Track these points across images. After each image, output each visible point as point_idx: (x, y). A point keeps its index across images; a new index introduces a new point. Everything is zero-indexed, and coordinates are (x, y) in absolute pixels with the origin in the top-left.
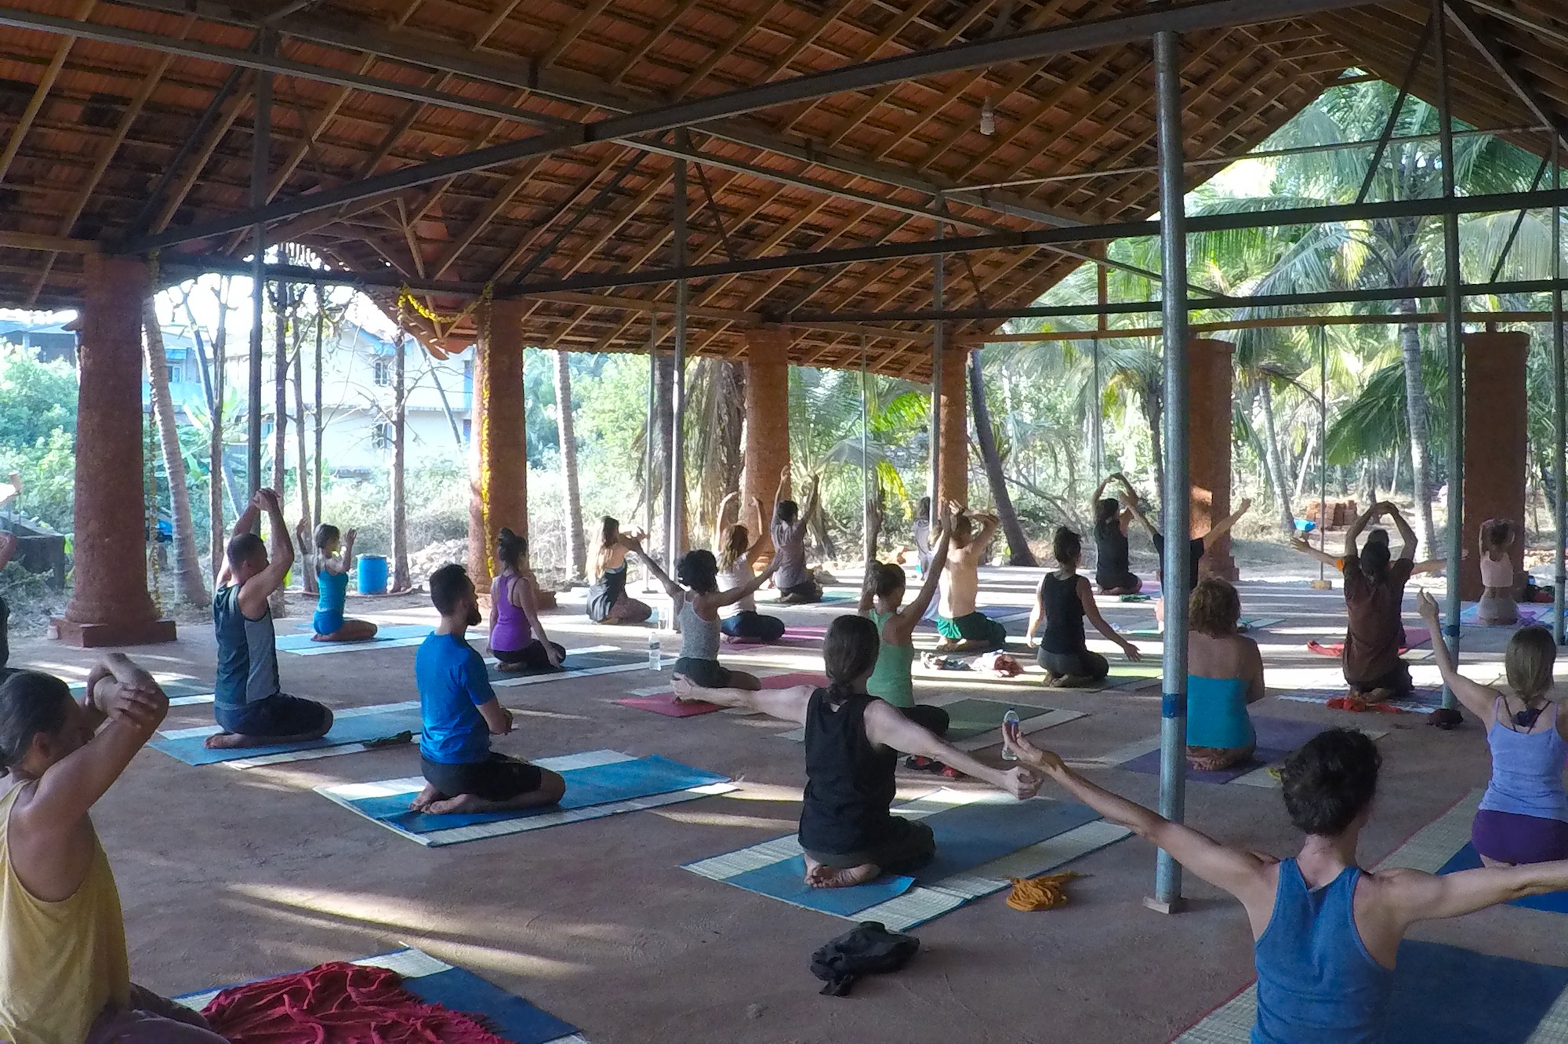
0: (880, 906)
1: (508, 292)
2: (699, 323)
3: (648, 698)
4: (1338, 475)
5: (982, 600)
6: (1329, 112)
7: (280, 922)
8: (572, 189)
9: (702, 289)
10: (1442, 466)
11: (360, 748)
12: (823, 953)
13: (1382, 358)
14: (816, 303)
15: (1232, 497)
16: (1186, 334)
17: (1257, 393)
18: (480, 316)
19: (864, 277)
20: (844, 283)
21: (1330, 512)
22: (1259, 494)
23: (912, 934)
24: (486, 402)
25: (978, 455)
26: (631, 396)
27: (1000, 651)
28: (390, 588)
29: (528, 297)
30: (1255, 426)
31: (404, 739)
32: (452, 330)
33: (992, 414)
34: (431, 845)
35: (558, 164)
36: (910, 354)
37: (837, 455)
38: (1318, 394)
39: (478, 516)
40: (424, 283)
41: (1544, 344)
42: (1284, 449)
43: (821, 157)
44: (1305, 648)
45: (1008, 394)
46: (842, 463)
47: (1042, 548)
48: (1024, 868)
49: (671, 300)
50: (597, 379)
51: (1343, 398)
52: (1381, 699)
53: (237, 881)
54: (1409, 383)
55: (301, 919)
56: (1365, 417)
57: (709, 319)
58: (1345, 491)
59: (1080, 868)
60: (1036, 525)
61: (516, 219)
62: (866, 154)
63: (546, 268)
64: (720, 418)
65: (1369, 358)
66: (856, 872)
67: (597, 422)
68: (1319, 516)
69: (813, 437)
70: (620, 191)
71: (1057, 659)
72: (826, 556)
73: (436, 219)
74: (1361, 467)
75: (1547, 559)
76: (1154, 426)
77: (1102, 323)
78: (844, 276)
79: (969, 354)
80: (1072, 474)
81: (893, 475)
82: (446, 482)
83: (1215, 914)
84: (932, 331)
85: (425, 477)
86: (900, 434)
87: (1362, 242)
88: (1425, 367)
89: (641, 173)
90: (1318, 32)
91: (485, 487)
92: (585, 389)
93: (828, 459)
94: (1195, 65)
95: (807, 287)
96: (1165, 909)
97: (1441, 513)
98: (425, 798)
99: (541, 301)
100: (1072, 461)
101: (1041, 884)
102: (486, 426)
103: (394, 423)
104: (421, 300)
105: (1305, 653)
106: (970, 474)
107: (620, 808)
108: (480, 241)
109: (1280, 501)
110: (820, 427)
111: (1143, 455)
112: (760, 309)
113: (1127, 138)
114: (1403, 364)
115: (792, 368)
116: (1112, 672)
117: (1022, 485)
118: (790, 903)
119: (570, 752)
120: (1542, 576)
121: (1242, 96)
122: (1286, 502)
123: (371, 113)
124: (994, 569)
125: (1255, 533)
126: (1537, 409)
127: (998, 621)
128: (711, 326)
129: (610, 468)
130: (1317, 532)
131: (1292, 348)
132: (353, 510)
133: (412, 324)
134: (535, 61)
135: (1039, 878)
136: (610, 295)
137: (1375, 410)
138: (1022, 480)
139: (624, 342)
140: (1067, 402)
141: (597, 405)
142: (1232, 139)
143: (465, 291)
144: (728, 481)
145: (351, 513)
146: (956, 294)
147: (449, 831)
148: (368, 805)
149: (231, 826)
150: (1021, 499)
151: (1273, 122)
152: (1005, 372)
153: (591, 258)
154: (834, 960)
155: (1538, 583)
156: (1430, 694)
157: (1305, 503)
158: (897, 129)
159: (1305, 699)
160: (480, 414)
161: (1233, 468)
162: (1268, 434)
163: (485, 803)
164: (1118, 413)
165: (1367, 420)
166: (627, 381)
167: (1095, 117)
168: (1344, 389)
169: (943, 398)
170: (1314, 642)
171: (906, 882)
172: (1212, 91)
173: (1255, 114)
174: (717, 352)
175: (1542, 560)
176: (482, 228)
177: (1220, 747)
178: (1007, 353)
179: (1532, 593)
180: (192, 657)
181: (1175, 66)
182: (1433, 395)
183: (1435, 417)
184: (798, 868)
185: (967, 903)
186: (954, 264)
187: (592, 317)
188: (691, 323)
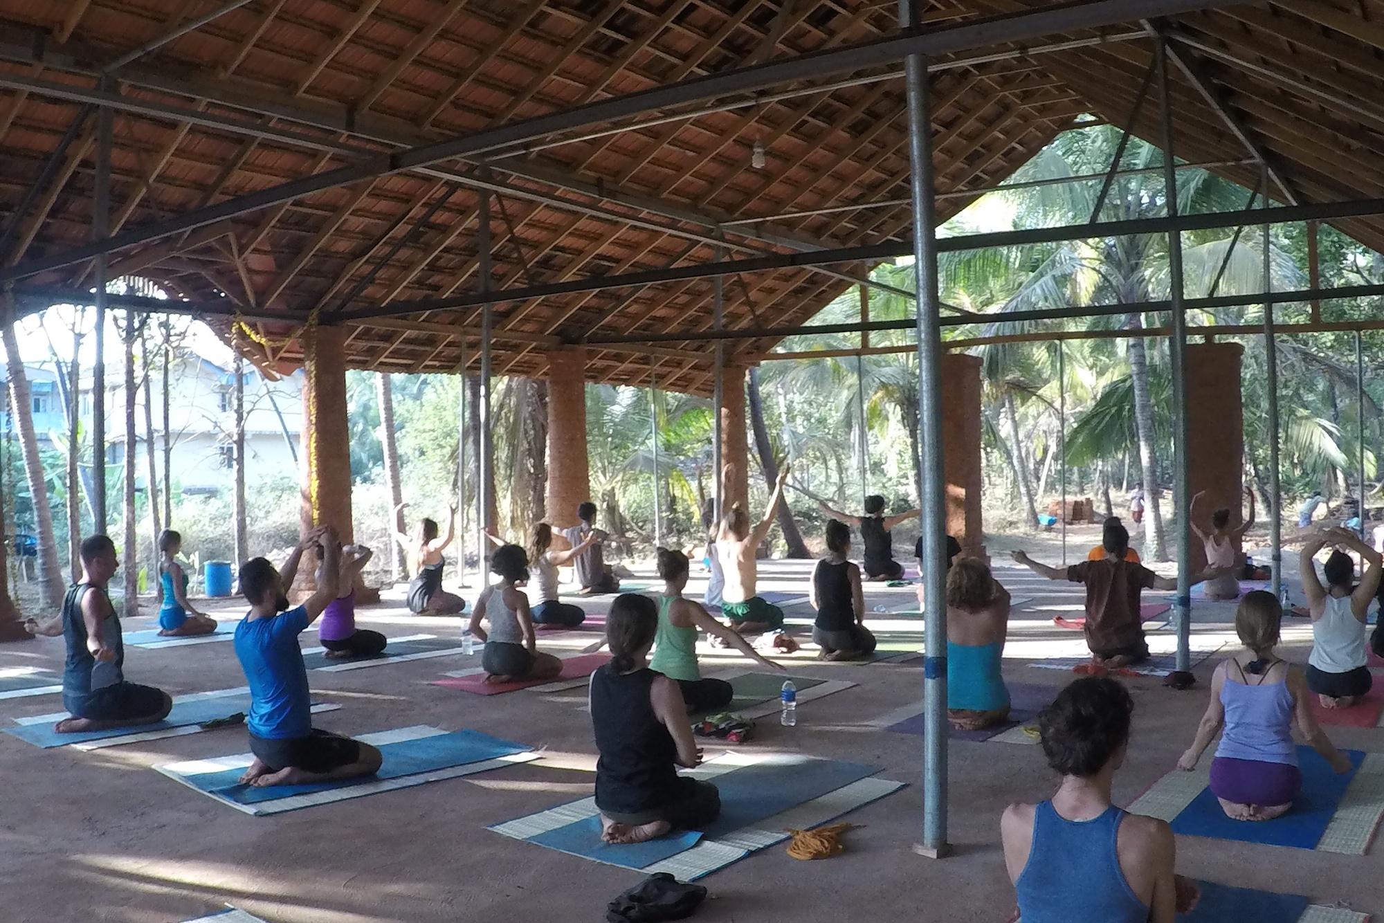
0: (671, 859)
1: (331, 319)
2: (505, 346)
3: (462, 678)
4: (1076, 477)
5: (761, 587)
6: (1064, 154)
7: (115, 889)
8: (387, 224)
9: (507, 315)
10: (1167, 468)
11: (197, 729)
12: (618, 904)
13: (1113, 373)
14: (609, 327)
15: (983, 498)
16: (939, 351)
17: (1004, 406)
18: (307, 339)
19: (652, 303)
20: (633, 309)
21: (1070, 509)
22: (1006, 495)
23: (700, 884)
24: (313, 418)
25: (757, 463)
26: (450, 418)
27: (779, 630)
28: (234, 591)
29: (350, 323)
30: (1003, 434)
31: (237, 720)
32: (282, 354)
33: (770, 427)
34: (259, 815)
35: (374, 201)
36: (696, 372)
37: (632, 465)
38: (1057, 404)
39: (309, 521)
40: (254, 311)
41: (1256, 357)
42: (1028, 453)
43: (612, 194)
44: (1051, 623)
45: (783, 410)
46: (637, 472)
47: (817, 544)
48: (802, 822)
49: (477, 325)
50: (418, 402)
51: (1079, 409)
52: (1121, 664)
53: (77, 852)
54: (1137, 392)
55: (135, 885)
56: (1099, 423)
57: (514, 341)
58: (1082, 491)
59: (853, 820)
60: (810, 524)
61: (337, 253)
62: (652, 191)
63: (366, 297)
64: (526, 432)
65: (1101, 373)
66: (648, 829)
67: (419, 440)
68: (1060, 512)
69: (612, 449)
70: (432, 226)
71: (830, 636)
72: (625, 555)
73: (265, 252)
74: (1095, 470)
75: (1262, 544)
76: (913, 434)
77: (865, 340)
78: (635, 301)
79: (747, 372)
80: (841, 479)
81: (683, 482)
82: (285, 497)
83: (978, 857)
84: (713, 352)
85: (266, 492)
86: (689, 446)
87: (1094, 269)
88: (1151, 379)
89: (450, 210)
90: (1053, 82)
91: (314, 495)
92: (408, 411)
93: (625, 469)
94: (945, 111)
95: (602, 313)
96: (933, 854)
97: (1167, 509)
98: (254, 772)
99: (362, 327)
100: (841, 469)
101: (818, 835)
102: (313, 439)
103: (235, 442)
104: (253, 326)
105: (1051, 627)
106: (751, 481)
107: (432, 777)
108: (305, 272)
109: (1025, 499)
110: (617, 440)
111: (903, 462)
112: (559, 332)
113: (884, 176)
114: (1131, 376)
115: (589, 386)
116: (879, 647)
117: (798, 489)
118: (588, 858)
119: (390, 728)
120: (1258, 557)
121: (986, 139)
122: (1031, 501)
123: (203, 155)
124: (774, 563)
125: (1004, 528)
126: (1250, 414)
127: (778, 605)
128: (516, 348)
129: (431, 480)
130: (1058, 526)
131: (1034, 365)
132: (202, 523)
133: (245, 349)
134: (352, 107)
135: (816, 830)
136: (423, 321)
137: (1107, 418)
138: (798, 486)
139: (437, 364)
140: (835, 417)
141: (419, 426)
142: (978, 178)
143: (294, 318)
144: (535, 489)
145: (200, 525)
146: (735, 317)
147: (275, 801)
148: (199, 780)
149: (73, 803)
150: (796, 501)
151: (1015, 161)
152: (780, 391)
153: (405, 287)
154: (628, 909)
155: (1255, 563)
156: (1165, 660)
157: (1047, 501)
158: (680, 169)
159: (1054, 667)
160: (309, 429)
161: (983, 473)
162: (1014, 440)
163: (310, 775)
164: (882, 425)
165: (1102, 425)
166: (445, 404)
167: (857, 157)
168: (1079, 401)
169: (724, 411)
170: (1059, 617)
171: (694, 836)
172: (960, 135)
173: (999, 155)
174: (523, 372)
175: (1257, 545)
176: (306, 261)
177: (978, 709)
178: (783, 372)
179: (1250, 572)
180: (47, 652)
181: (927, 110)
182: (1157, 404)
183: (1161, 424)
184: (594, 827)
185: (751, 854)
186: (733, 290)
187: (408, 341)
188: (495, 346)
